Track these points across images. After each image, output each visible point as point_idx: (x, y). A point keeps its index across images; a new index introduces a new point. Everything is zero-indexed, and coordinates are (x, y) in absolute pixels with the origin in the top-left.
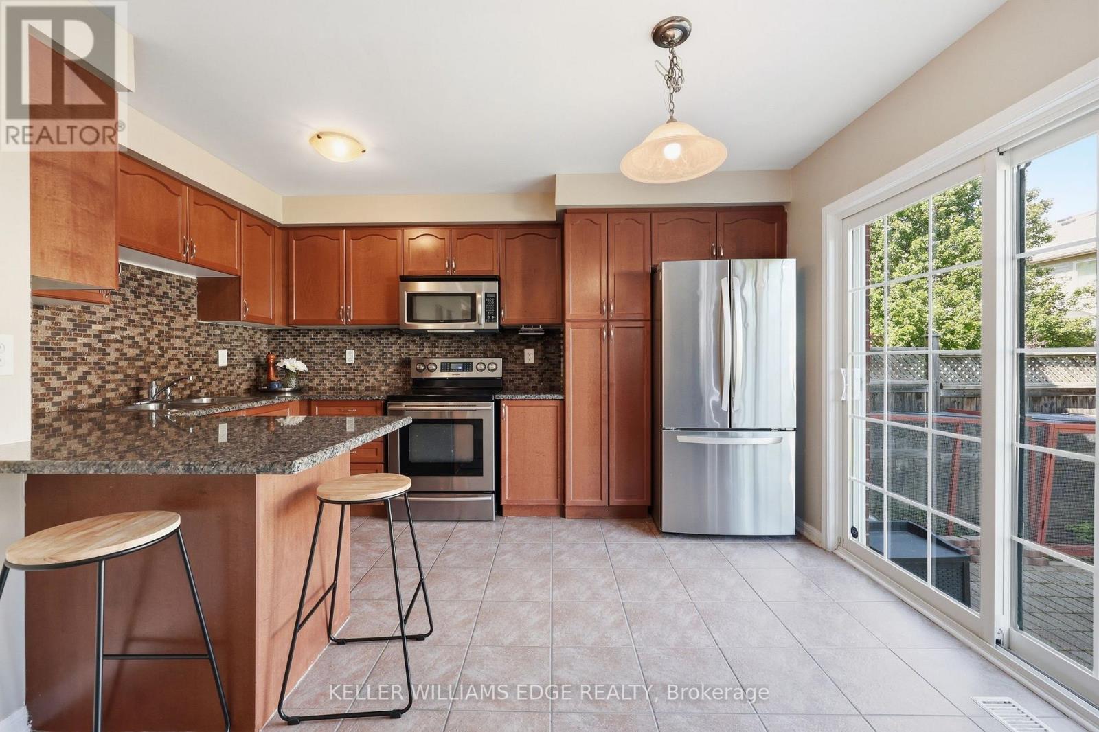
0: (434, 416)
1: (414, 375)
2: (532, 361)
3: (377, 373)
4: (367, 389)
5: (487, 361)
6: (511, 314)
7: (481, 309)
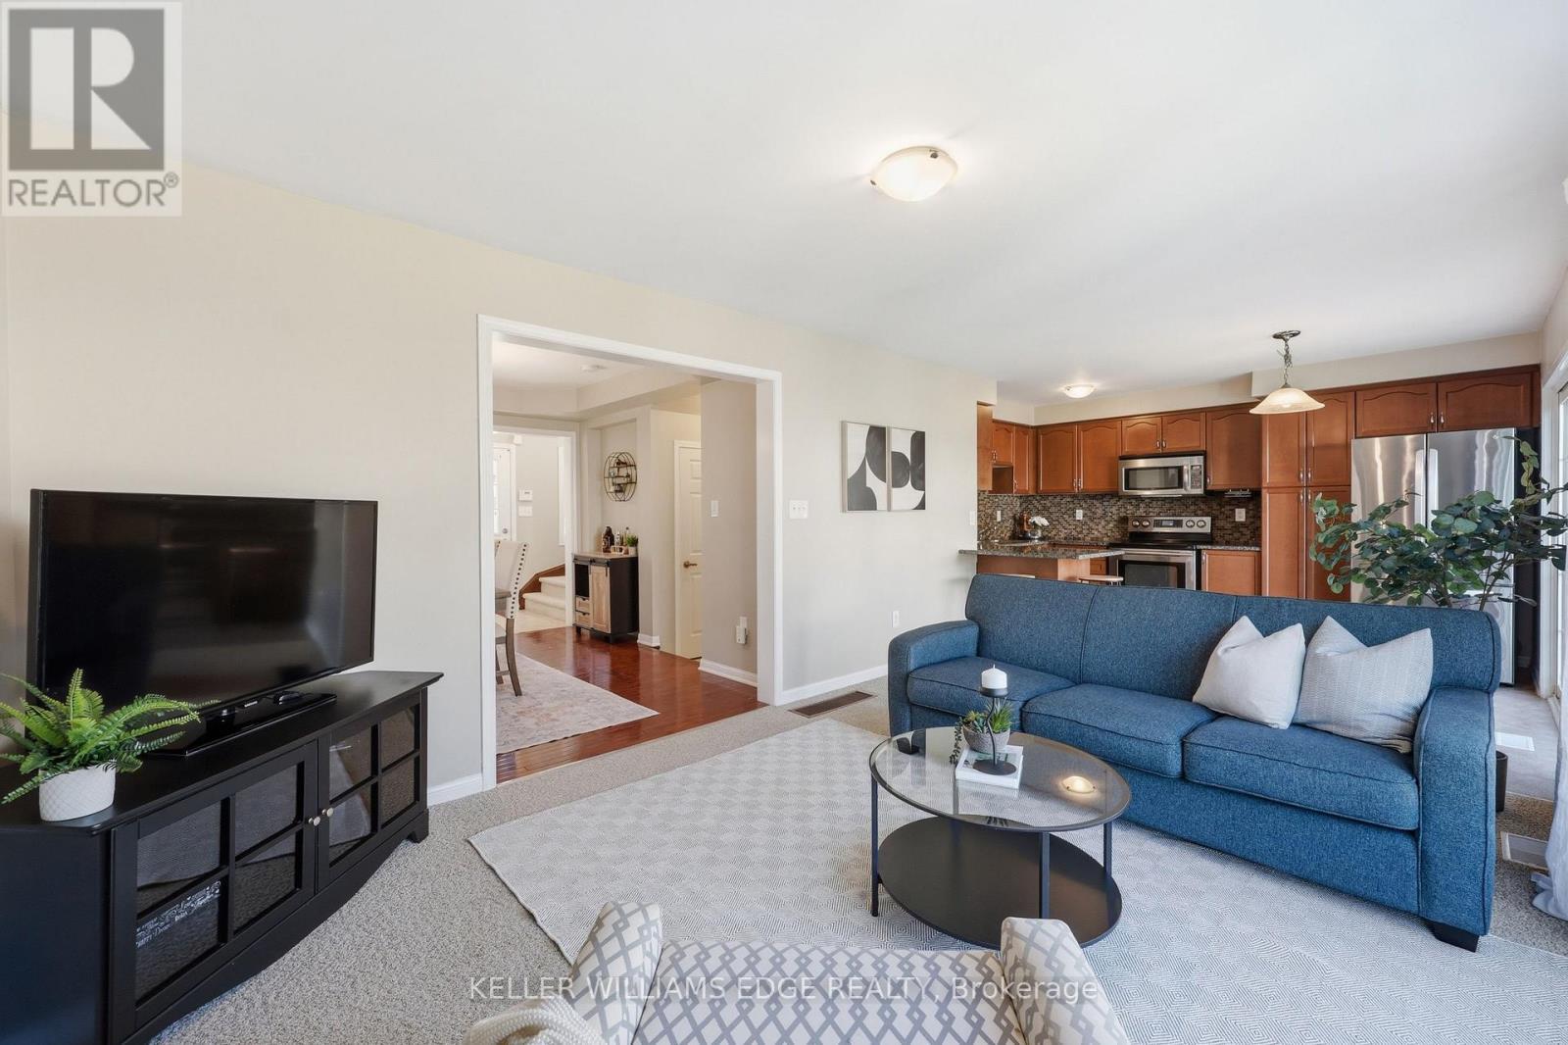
0: (1152, 559)
1: (1131, 529)
2: (1243, 519)
3: (1100, 527)
4: (1092, 539)
5: (1196, 519)
6: (1218, 481)
7: (1186, 478)
